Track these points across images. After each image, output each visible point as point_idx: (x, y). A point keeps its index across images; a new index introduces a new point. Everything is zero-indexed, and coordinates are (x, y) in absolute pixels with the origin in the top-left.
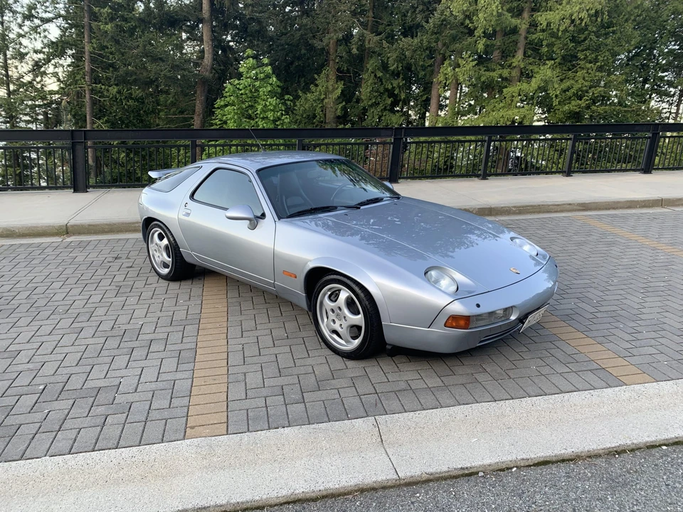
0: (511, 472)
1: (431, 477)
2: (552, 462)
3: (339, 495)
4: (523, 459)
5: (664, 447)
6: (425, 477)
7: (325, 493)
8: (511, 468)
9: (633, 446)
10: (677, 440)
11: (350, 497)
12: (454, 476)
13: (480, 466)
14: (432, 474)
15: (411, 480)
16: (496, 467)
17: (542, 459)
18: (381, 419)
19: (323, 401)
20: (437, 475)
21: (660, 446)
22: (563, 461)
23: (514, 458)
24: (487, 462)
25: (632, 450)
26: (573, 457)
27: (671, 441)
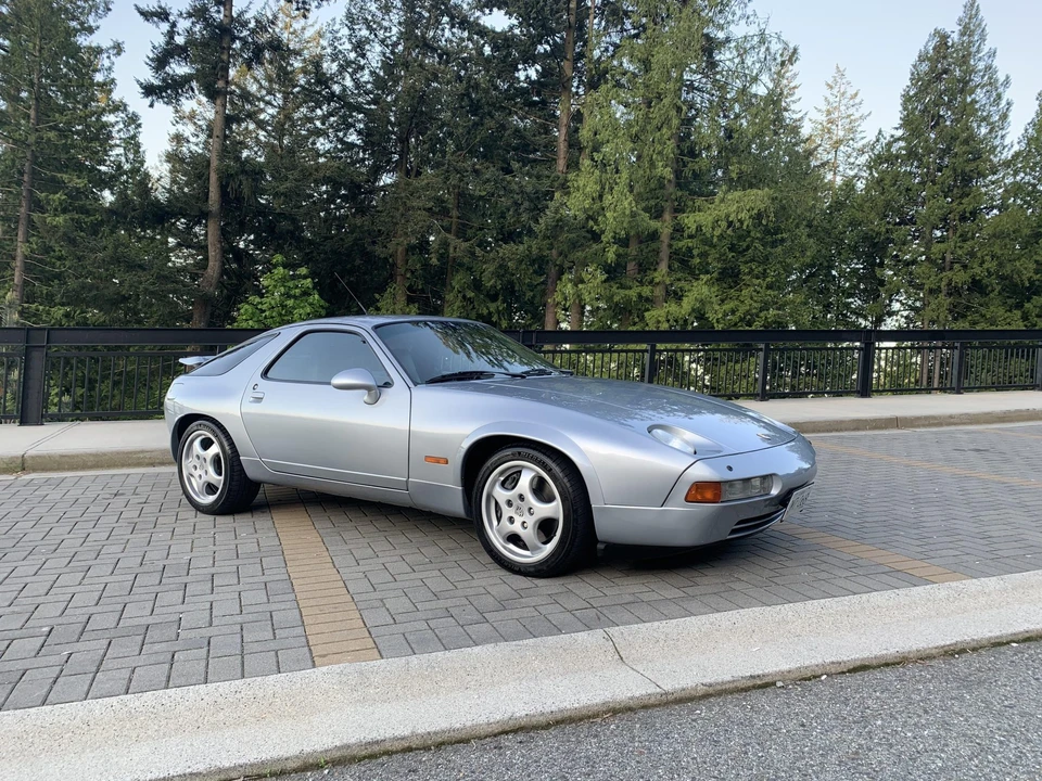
0: (821, 681)
1: (711, 690)
2: (874, 668)
3: (581, 720)
4: (833, 663)
5: (1014, 645)
6: (701, 690)
7: (559, 717)
8: (820, 676)
9: (974, 644)
10: (1028, 635)
11: (599, 720)
12: (742, 689)
13: (777, 673)
14: (711, 685)
15: (683, 694)
16: (796, 675)
17: (858, 663)
18: (614, 631)
19: (517, 619)
20: (719, 688)
21: (1008, 643)
22: (887, 665)
23: (820, 661)
24: (785, 667)
25: (974, 650)
26: (899, 660)
27: (1020, 637)
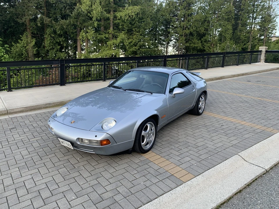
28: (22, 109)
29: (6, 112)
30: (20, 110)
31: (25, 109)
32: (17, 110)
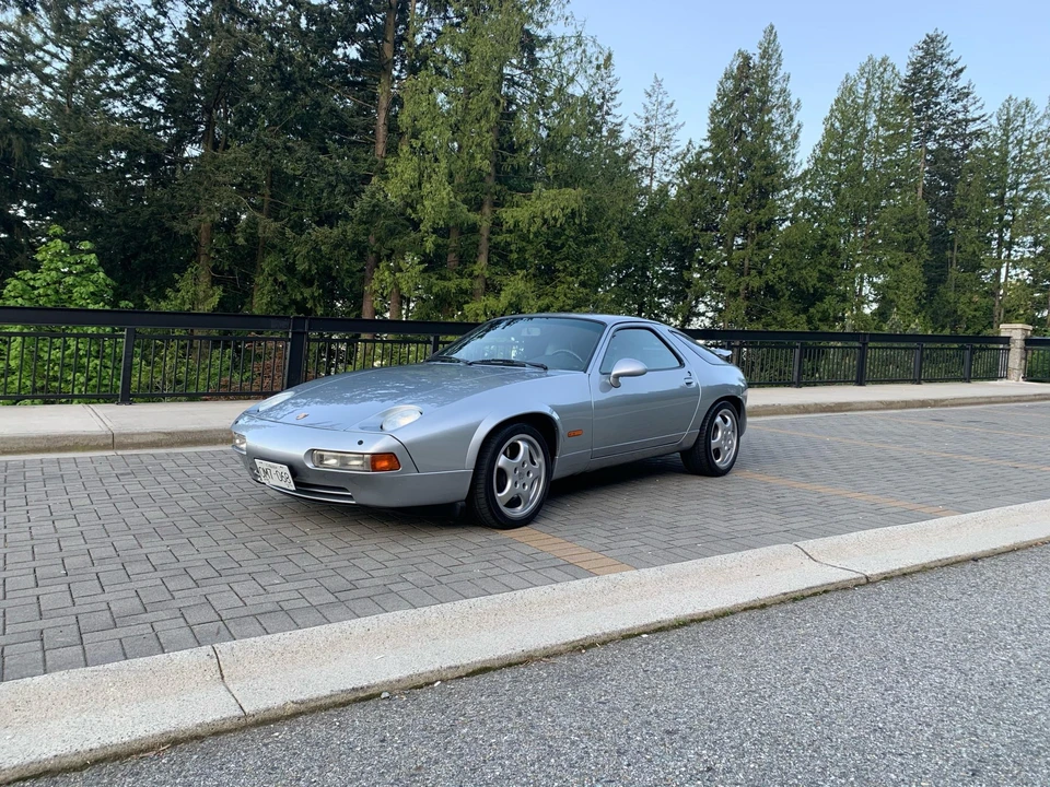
0: (433, 688)
1: (303, 708)
2: (495, 669)
3: (128, 756)
4: (450, 668)
5: (644, 636)
6: (291, 708)
7: (101, 754)
8: (433, 683)
9: (604, 638)
10: (660, 625)
11: (151, 754)
12: (340, 704)
13: (384, 684)
14: (302, 702)
15: (267, 715)
16: (409, 683)
17: (479, 666)
18: (223, 647)
19: (120, 640)
20: (313, 704)
21: (639, 634)
22: (510, 665)
23: (437, 666)
24: (395, 676)
25: (604, 643)
26: (523, 659)
27: (652, 628)
28: (156, 438)
29: (110, 441)
30: (150, 438)
31: (166, 437)
32: (143, 439)
